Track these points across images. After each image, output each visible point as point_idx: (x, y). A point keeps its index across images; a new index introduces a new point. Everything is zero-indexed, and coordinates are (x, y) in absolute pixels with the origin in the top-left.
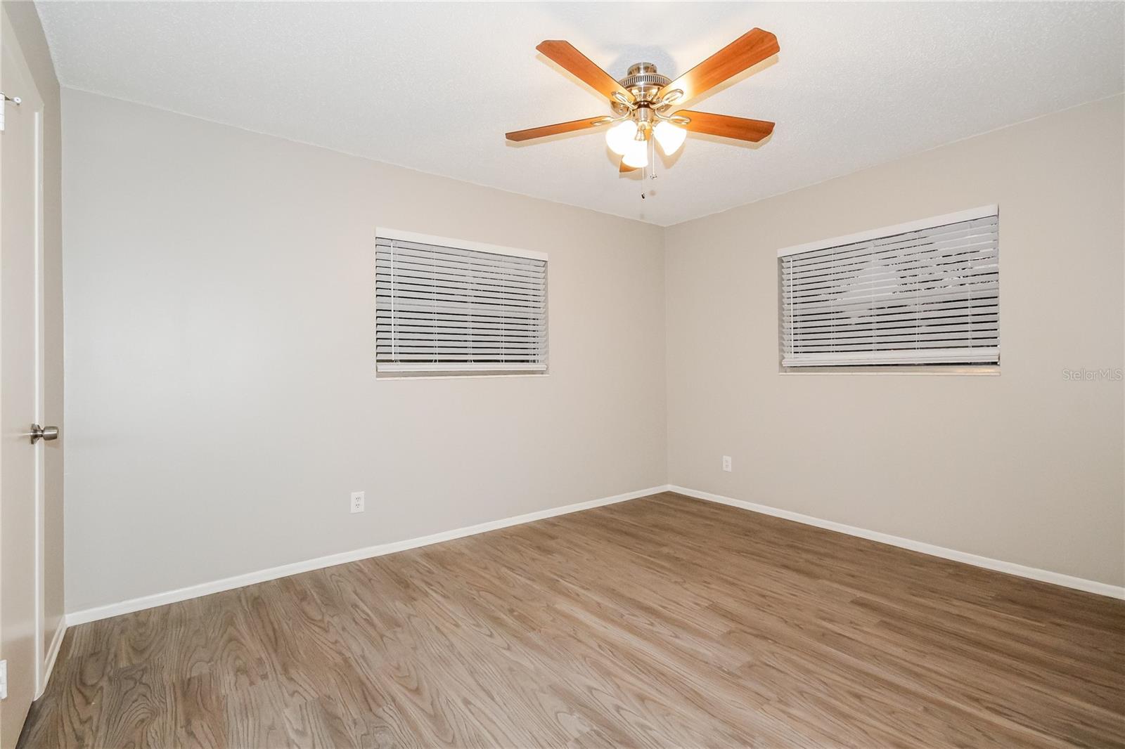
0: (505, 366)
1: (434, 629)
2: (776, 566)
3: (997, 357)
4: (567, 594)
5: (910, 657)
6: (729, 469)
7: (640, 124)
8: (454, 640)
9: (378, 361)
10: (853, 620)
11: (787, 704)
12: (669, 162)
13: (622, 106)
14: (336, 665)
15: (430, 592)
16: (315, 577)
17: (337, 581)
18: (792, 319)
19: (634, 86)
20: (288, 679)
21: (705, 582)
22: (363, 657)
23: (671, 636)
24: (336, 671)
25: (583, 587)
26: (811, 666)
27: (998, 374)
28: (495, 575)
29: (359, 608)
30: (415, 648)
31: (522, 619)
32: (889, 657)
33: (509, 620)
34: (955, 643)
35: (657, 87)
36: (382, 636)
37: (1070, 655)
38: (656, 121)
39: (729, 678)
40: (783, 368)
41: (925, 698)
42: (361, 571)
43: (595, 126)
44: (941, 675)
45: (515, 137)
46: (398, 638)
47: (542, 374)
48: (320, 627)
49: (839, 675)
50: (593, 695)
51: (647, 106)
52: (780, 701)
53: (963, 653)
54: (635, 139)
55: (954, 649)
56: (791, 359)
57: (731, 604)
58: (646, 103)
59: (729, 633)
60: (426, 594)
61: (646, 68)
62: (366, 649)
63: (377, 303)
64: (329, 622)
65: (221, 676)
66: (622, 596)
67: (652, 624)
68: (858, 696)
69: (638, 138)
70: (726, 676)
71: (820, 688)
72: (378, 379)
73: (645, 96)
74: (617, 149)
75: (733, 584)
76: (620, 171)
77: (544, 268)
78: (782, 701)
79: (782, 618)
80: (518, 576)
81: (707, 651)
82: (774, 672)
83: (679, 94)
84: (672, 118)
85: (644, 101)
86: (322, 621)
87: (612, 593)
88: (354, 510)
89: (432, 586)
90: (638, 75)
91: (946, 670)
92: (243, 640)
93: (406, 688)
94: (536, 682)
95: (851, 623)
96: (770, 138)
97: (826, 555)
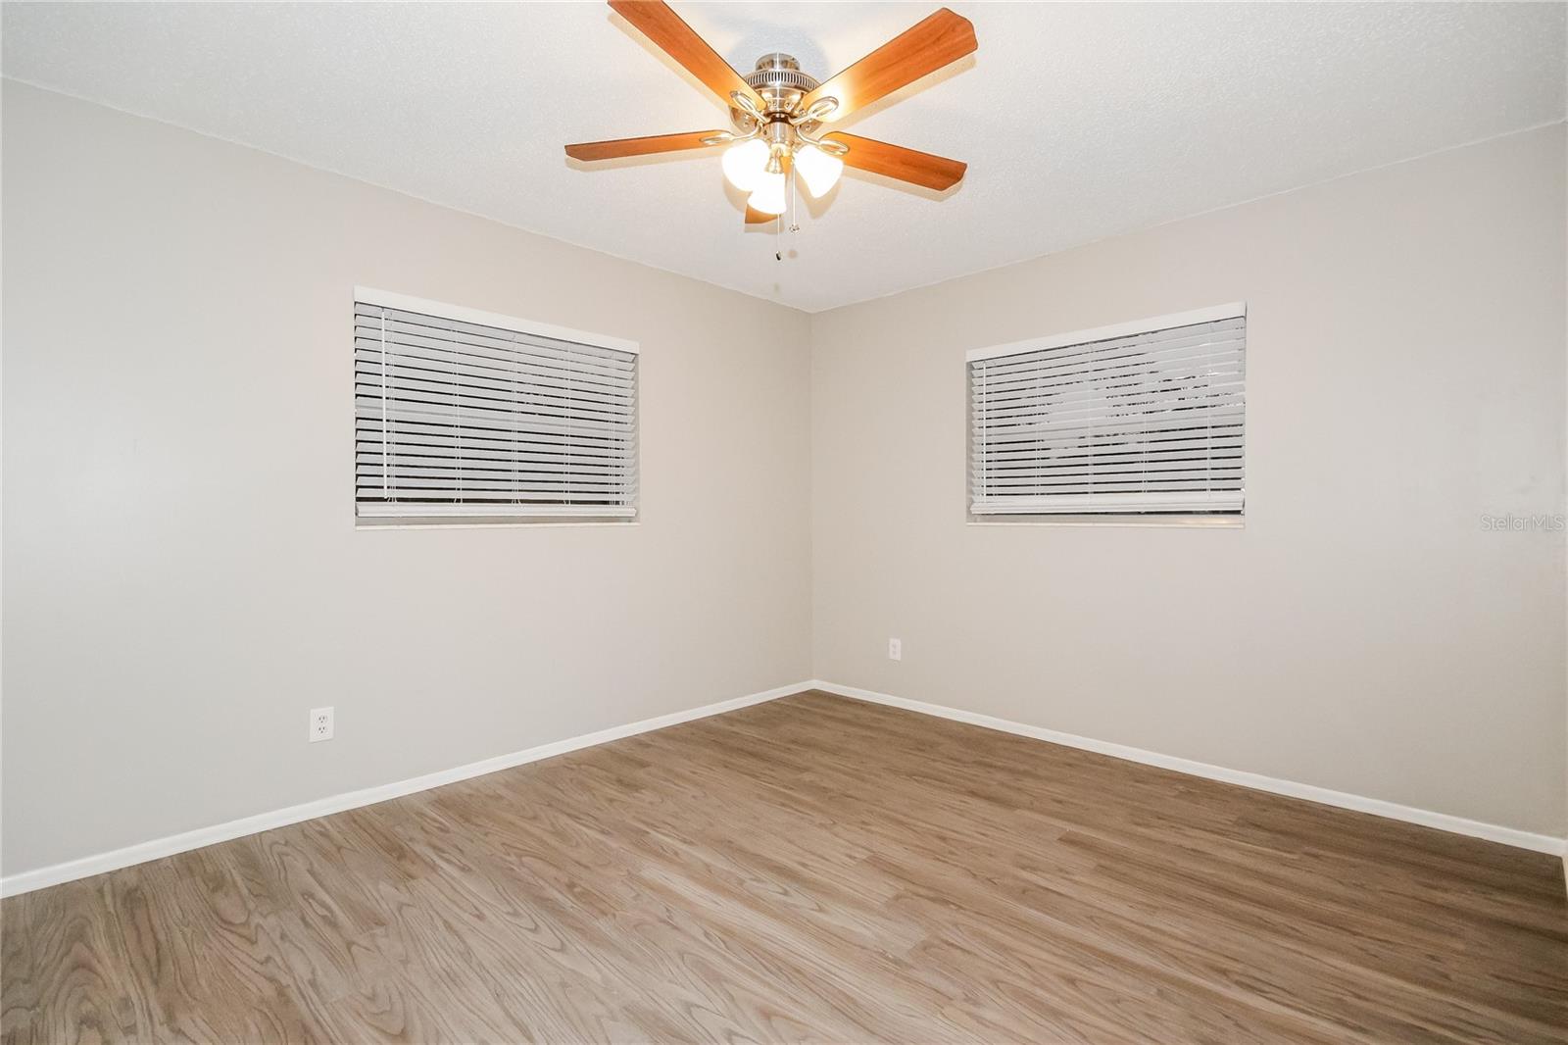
0: (570, 509)
1: (439, 923)
2: (960, 793)
3: (1241, 504)
4: (659, 854)
5: (1136, 916)
6: (898, 657)
7: (775, 146)
8: (471, 941)
9: (359, 499)
10: (1062, 867)
11: (976, 1003)
12: (818, 208)
13: (747, 117)
14: (262, 1000)
15: (439, 862)
16: (241, 848)
17: (280, 855)
18: (985, 448)
19: (764, 86)
20: (172, 1030)
21: (863, 822)
22: (313, 984)
23: (813, 910)
24: (260, 1011)
25: (685, 841)
26: (1007, 940)
27: (1242, 526)
28: (551, 828)
29: (314, 899)
30: (405, 962)
31: (586, 898)
32: (1112, 918)
33: (566, 901)
34: (1192, 891)
35: (800, 91)
36: (349, 945)
37: (1333, 899)
38: (799, 144)
39: (894, 968)
40: (971, 516)
41: (1158, 975)
42: (325, 834)
43: (707, 146)
44: (1177, 938)
45: (582, 152)
46: (378, 948)
47: (630, 521)
48: (241, 936)
49: (1048, 951)
50: (692, 1016)
51: (784, 121)
52: (967, 1000)
53: (1201, 903)
54: (767, 170)
55: (1189, 898)
56: (983, 504)
57: (897, 854)
58: (783, 116)
59: (897, 898)
60: (434, 867)
61: (785, 63)
62: (318, 967)
63: (357, 406)
64: (258, 926)
65: (52, 1033)
66: (741, 851)
67: (786, 893)
68: (1072, 981)
69: (772, 169)
70: (891, 966)
71: (1021, 974)
72: (358, 528)
73: (782, 104)
74: (740, 183)
75: (900, 823)
76: (746, 222)
77: (633, 365)
78: (970, 999)
79: (969, 871)
80: (584, 829)
81: (865, 929)
82: (958, 953)
83: (832, 105)
84: (822, 142)
85: (781, 112)
86: (246, 924)
87: (728, 847)
88: (315, 736)
89: (444, 852)
90: (771, 70)
91: (1182, 931)
92: (99, 968)
93: (383, 1032)
94: (602, 1003)
95: (1061, 870)
96: (960, 187)
97: (1026, 773)
